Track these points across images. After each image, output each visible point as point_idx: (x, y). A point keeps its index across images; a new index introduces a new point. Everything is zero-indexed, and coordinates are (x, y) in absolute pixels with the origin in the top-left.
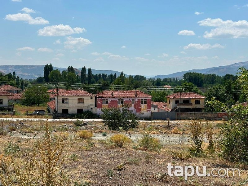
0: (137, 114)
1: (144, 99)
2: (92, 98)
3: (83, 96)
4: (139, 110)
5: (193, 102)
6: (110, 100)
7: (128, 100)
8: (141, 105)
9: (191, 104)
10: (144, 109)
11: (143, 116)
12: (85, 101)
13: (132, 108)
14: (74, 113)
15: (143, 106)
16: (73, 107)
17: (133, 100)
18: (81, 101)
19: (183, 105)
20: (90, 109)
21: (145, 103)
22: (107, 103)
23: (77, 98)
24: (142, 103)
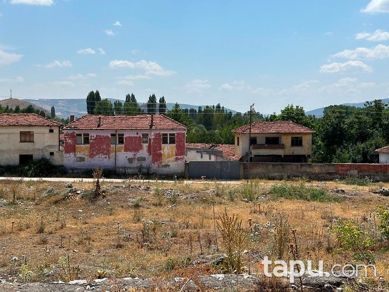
0: (155, 167)
1: (168, 133)
2: (51, 131)
3: (30, 126)
4: (157, 157)
5: (287, 141)
6: (93, 135)
7: (133, 134)
8: (163, 145)
9: (283, 147)
10: (169, 156)
11: (166, 170)
12: (36, 138)
13: (144, 152)
14: (12, 163)
15: (168, 149)
16: (9, 151)
17: (145, 136)
18: (27, 137)
19: (265, 148)
20: (47, 156)
21: (172, 142)
22: (86, 141)
23: (18, 130)
24: (165, 142)
